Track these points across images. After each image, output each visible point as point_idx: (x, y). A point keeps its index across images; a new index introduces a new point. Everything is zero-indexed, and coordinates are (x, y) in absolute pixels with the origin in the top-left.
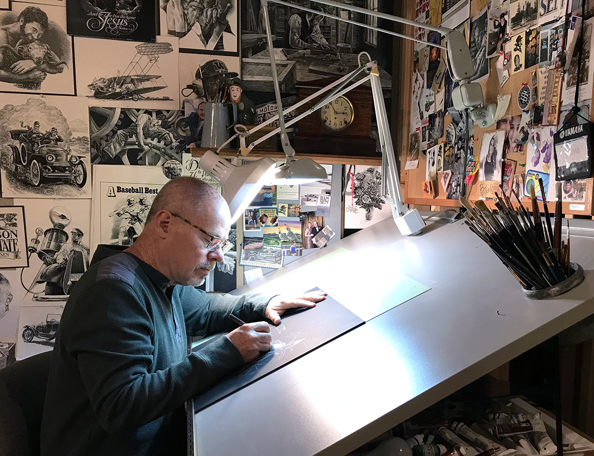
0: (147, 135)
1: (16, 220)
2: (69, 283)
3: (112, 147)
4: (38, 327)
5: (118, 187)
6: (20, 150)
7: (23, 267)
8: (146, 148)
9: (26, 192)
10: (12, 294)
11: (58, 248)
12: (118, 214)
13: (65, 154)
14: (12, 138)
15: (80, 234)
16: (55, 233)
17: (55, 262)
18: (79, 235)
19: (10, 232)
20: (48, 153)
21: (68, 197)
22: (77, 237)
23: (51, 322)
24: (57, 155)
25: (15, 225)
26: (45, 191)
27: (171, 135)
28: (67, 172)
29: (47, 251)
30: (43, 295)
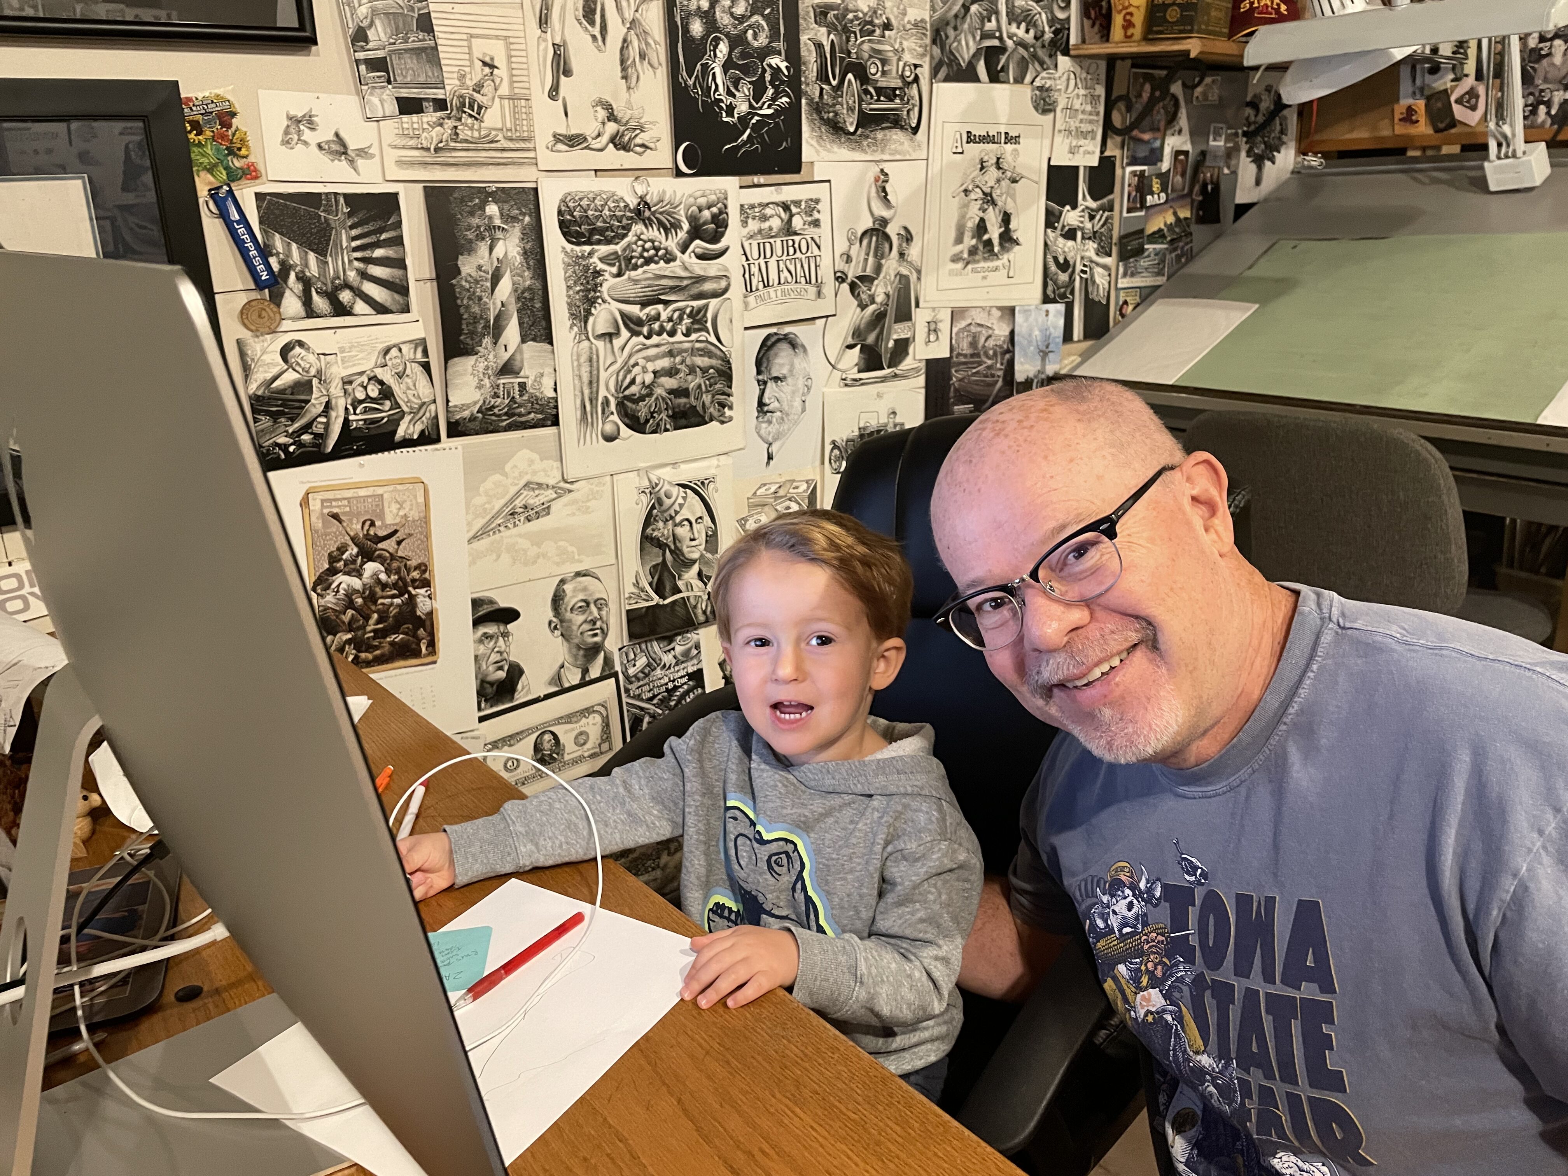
0: (1012, 17)
1: (819, 212)
2: (891, 344)
3: (963, 43)
4: (848, 441)
5: (968, 132)
6: (827, 49)
7: (827, 317)
8: (1010, 43)
9: (835, 148)
10: (812, 376)
11: (878, 268)
12: (966, 191)
13: (895, 59)
14: (816, 22)
15: (908, 237)
16: (874, 239)
17: (873, 302)
18: (907, 240)
19: (809, 240)
20: (871, 57)
21: (898, 157)
22: (904, 245)
23: (864, 428)
24: (884, 62)
25: (816, 223)
26: (865, 143)
27: (1044, 16)
28: (898, 101)
29: (861, 278)
30: (854, 374)
